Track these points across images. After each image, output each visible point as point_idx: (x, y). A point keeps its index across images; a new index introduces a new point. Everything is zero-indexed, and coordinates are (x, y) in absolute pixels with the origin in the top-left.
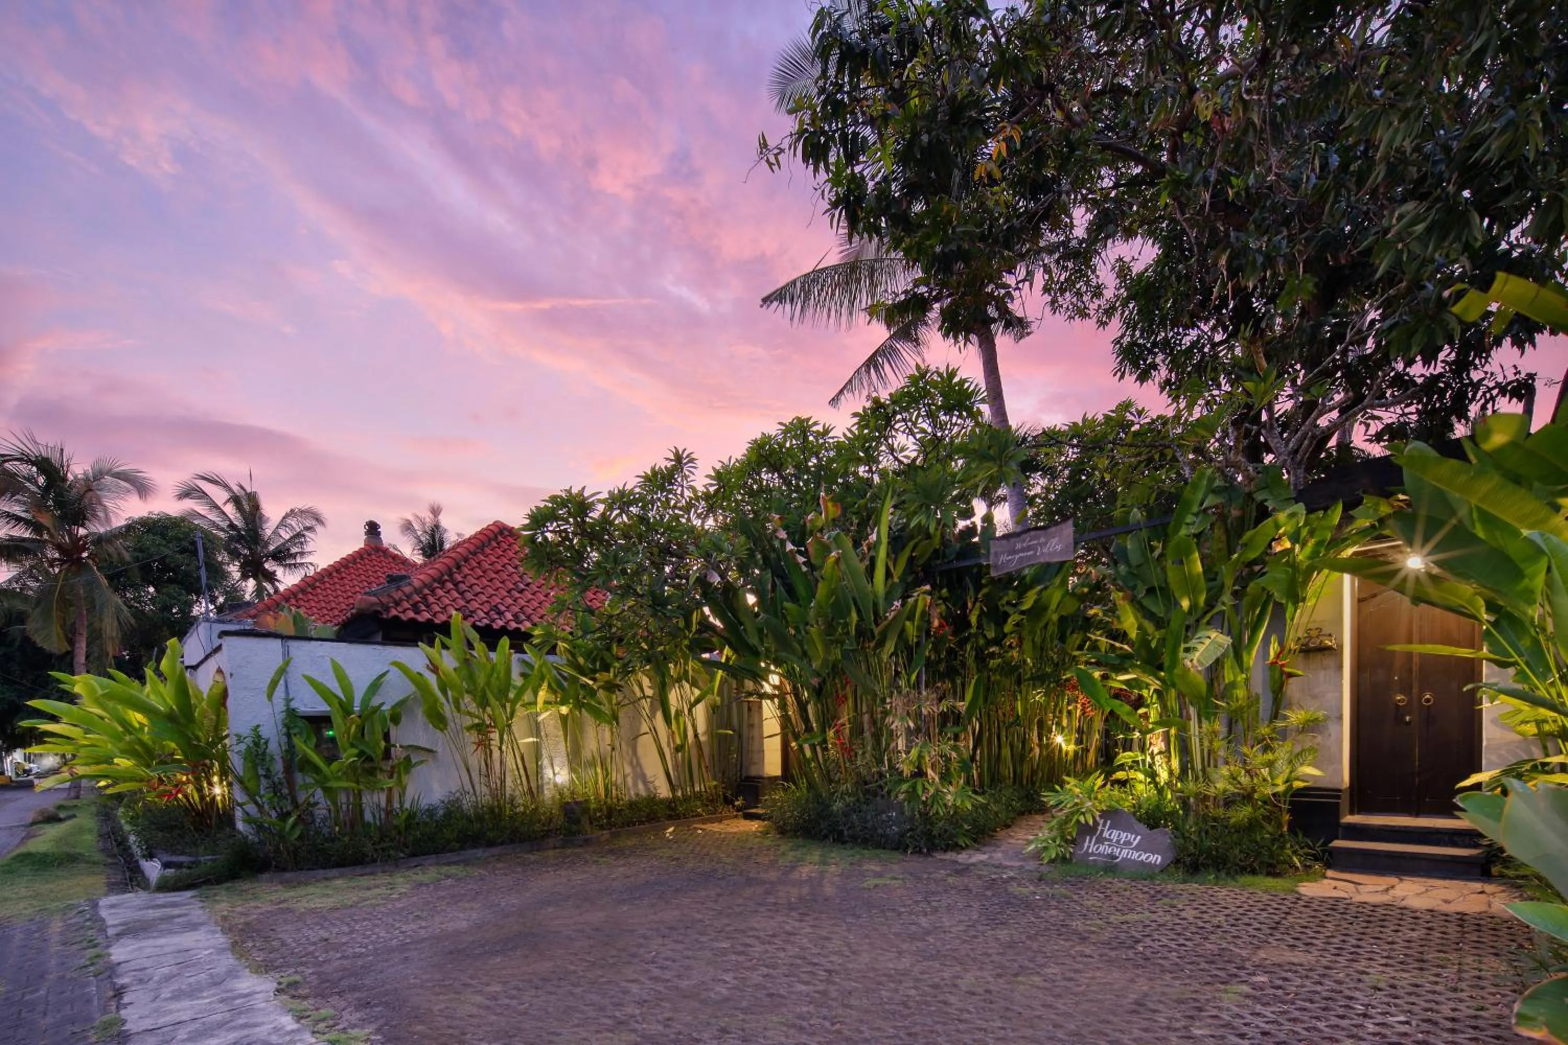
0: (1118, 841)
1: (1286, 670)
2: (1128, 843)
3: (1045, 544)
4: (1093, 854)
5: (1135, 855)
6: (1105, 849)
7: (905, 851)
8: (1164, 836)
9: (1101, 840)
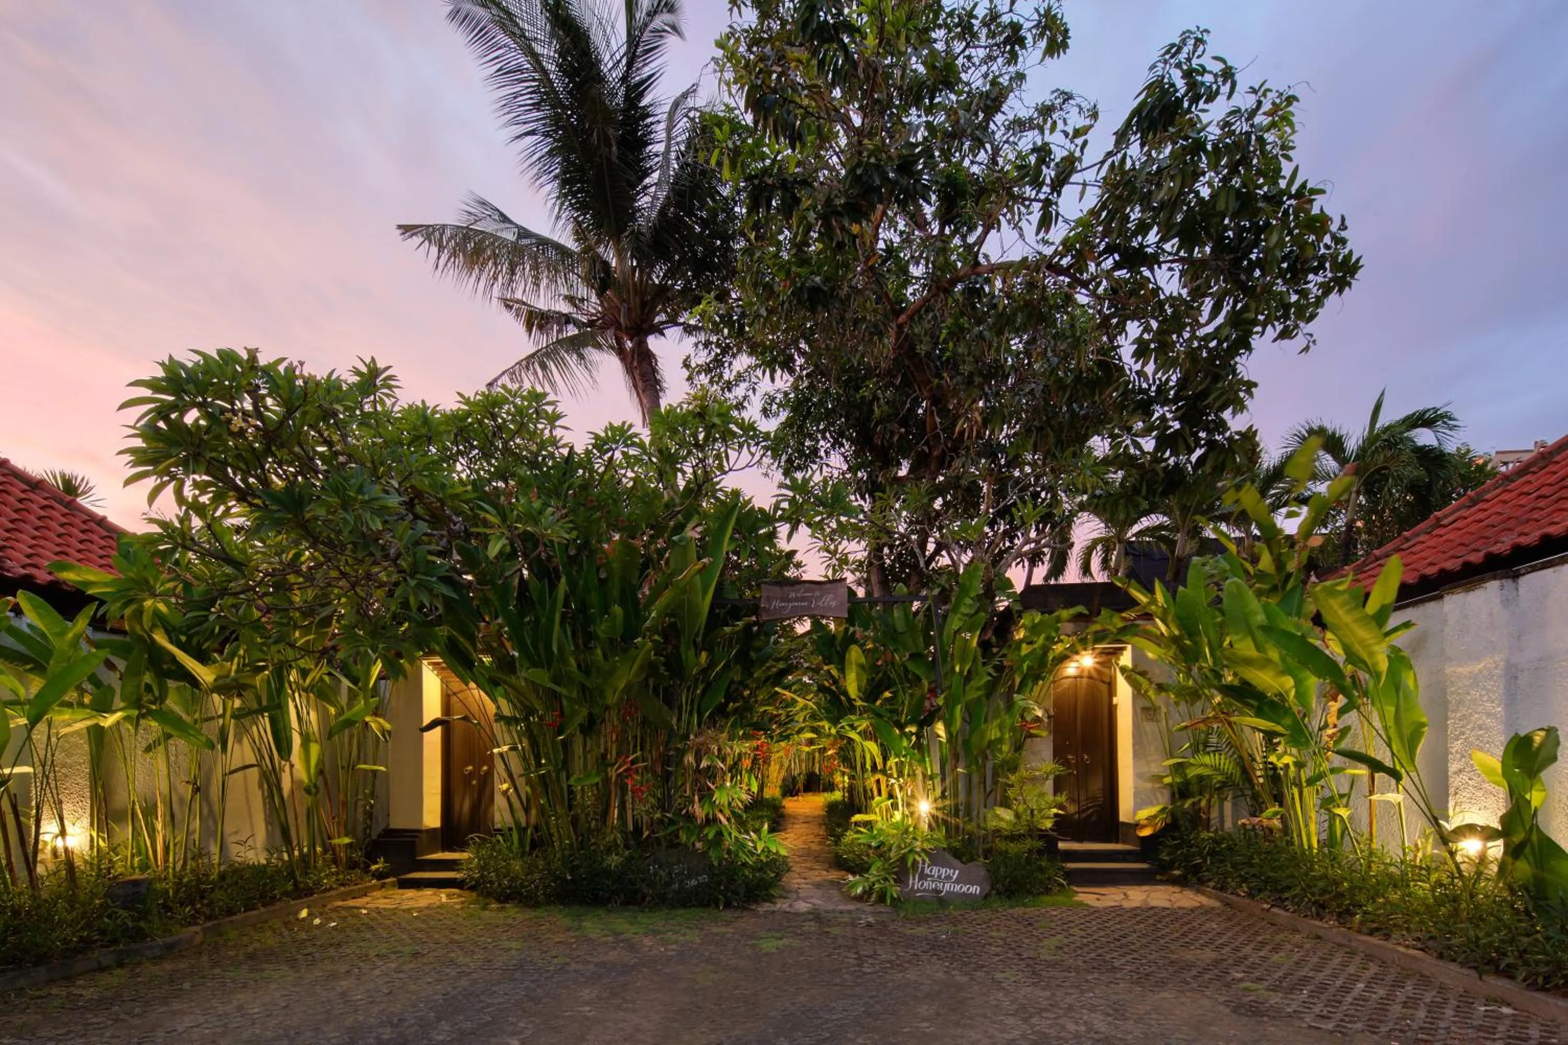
0: (939, 877)
1: (1032, 731)
2: (948, 878)
3: (820, 598)
4: (918, 891)
5: (957, 888)
6: (928, 884)
7: (717, 906)
8: (979, 868)
9: (923, 877)
